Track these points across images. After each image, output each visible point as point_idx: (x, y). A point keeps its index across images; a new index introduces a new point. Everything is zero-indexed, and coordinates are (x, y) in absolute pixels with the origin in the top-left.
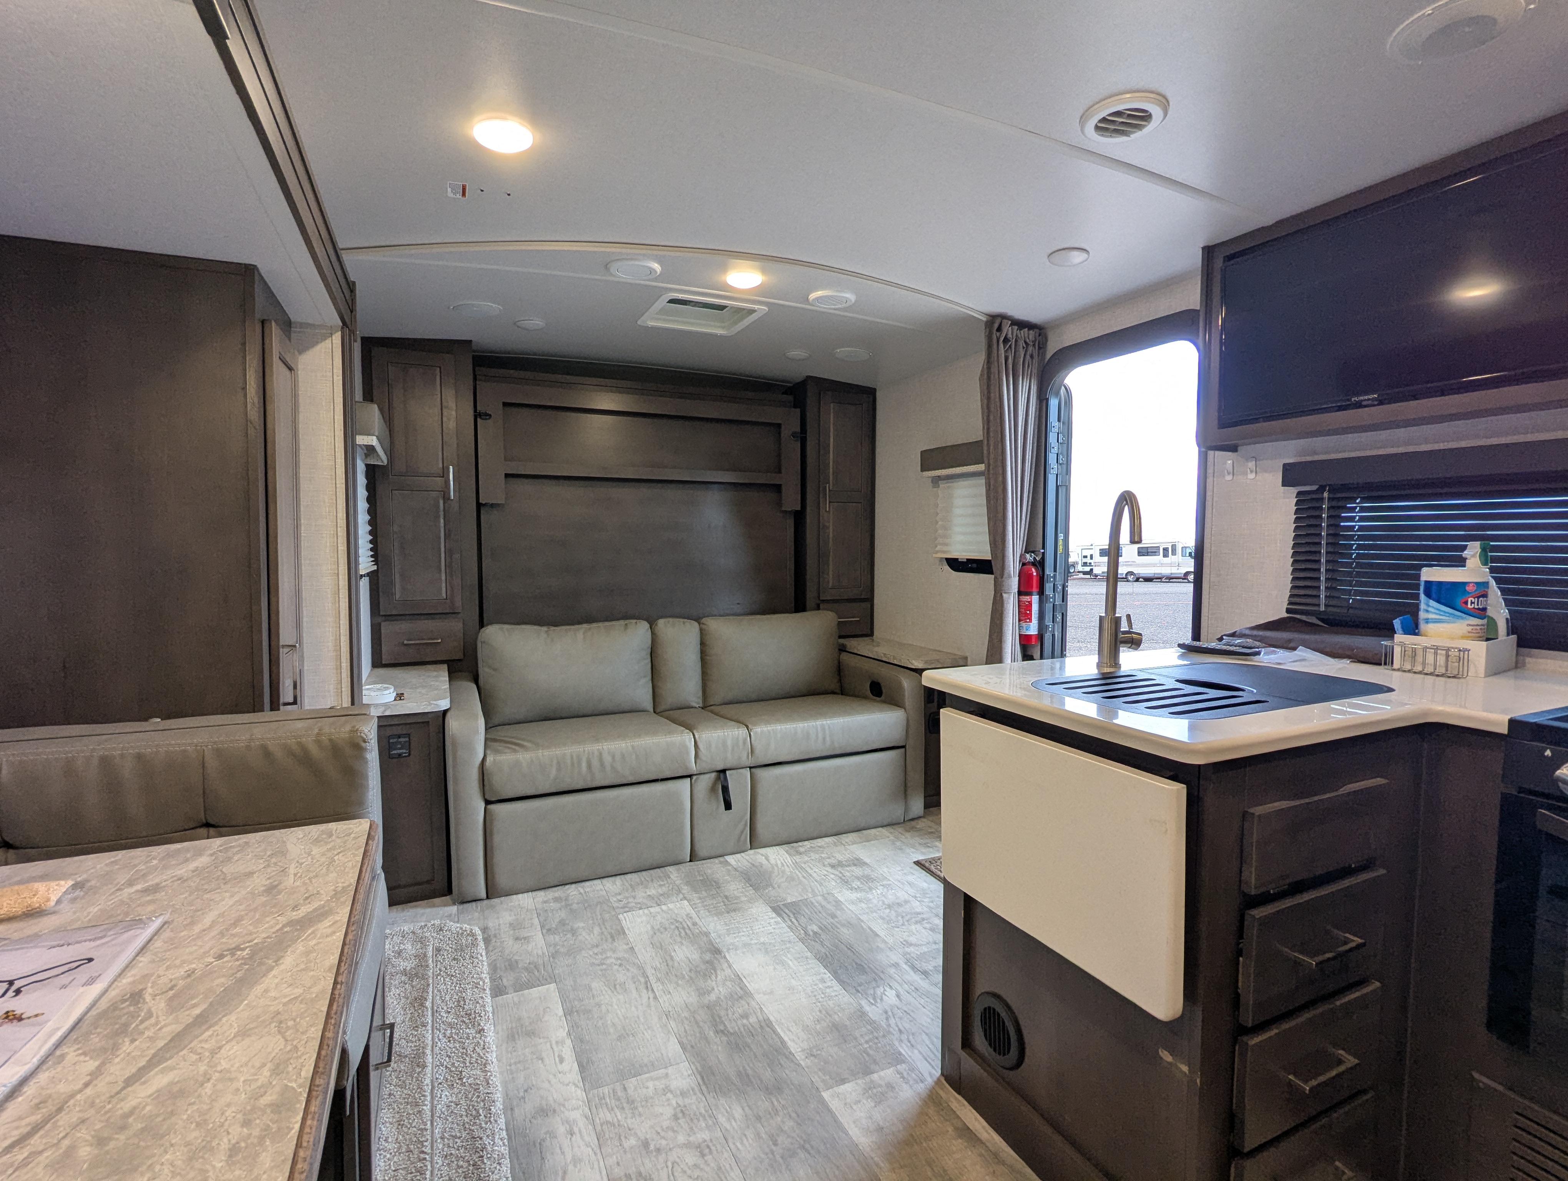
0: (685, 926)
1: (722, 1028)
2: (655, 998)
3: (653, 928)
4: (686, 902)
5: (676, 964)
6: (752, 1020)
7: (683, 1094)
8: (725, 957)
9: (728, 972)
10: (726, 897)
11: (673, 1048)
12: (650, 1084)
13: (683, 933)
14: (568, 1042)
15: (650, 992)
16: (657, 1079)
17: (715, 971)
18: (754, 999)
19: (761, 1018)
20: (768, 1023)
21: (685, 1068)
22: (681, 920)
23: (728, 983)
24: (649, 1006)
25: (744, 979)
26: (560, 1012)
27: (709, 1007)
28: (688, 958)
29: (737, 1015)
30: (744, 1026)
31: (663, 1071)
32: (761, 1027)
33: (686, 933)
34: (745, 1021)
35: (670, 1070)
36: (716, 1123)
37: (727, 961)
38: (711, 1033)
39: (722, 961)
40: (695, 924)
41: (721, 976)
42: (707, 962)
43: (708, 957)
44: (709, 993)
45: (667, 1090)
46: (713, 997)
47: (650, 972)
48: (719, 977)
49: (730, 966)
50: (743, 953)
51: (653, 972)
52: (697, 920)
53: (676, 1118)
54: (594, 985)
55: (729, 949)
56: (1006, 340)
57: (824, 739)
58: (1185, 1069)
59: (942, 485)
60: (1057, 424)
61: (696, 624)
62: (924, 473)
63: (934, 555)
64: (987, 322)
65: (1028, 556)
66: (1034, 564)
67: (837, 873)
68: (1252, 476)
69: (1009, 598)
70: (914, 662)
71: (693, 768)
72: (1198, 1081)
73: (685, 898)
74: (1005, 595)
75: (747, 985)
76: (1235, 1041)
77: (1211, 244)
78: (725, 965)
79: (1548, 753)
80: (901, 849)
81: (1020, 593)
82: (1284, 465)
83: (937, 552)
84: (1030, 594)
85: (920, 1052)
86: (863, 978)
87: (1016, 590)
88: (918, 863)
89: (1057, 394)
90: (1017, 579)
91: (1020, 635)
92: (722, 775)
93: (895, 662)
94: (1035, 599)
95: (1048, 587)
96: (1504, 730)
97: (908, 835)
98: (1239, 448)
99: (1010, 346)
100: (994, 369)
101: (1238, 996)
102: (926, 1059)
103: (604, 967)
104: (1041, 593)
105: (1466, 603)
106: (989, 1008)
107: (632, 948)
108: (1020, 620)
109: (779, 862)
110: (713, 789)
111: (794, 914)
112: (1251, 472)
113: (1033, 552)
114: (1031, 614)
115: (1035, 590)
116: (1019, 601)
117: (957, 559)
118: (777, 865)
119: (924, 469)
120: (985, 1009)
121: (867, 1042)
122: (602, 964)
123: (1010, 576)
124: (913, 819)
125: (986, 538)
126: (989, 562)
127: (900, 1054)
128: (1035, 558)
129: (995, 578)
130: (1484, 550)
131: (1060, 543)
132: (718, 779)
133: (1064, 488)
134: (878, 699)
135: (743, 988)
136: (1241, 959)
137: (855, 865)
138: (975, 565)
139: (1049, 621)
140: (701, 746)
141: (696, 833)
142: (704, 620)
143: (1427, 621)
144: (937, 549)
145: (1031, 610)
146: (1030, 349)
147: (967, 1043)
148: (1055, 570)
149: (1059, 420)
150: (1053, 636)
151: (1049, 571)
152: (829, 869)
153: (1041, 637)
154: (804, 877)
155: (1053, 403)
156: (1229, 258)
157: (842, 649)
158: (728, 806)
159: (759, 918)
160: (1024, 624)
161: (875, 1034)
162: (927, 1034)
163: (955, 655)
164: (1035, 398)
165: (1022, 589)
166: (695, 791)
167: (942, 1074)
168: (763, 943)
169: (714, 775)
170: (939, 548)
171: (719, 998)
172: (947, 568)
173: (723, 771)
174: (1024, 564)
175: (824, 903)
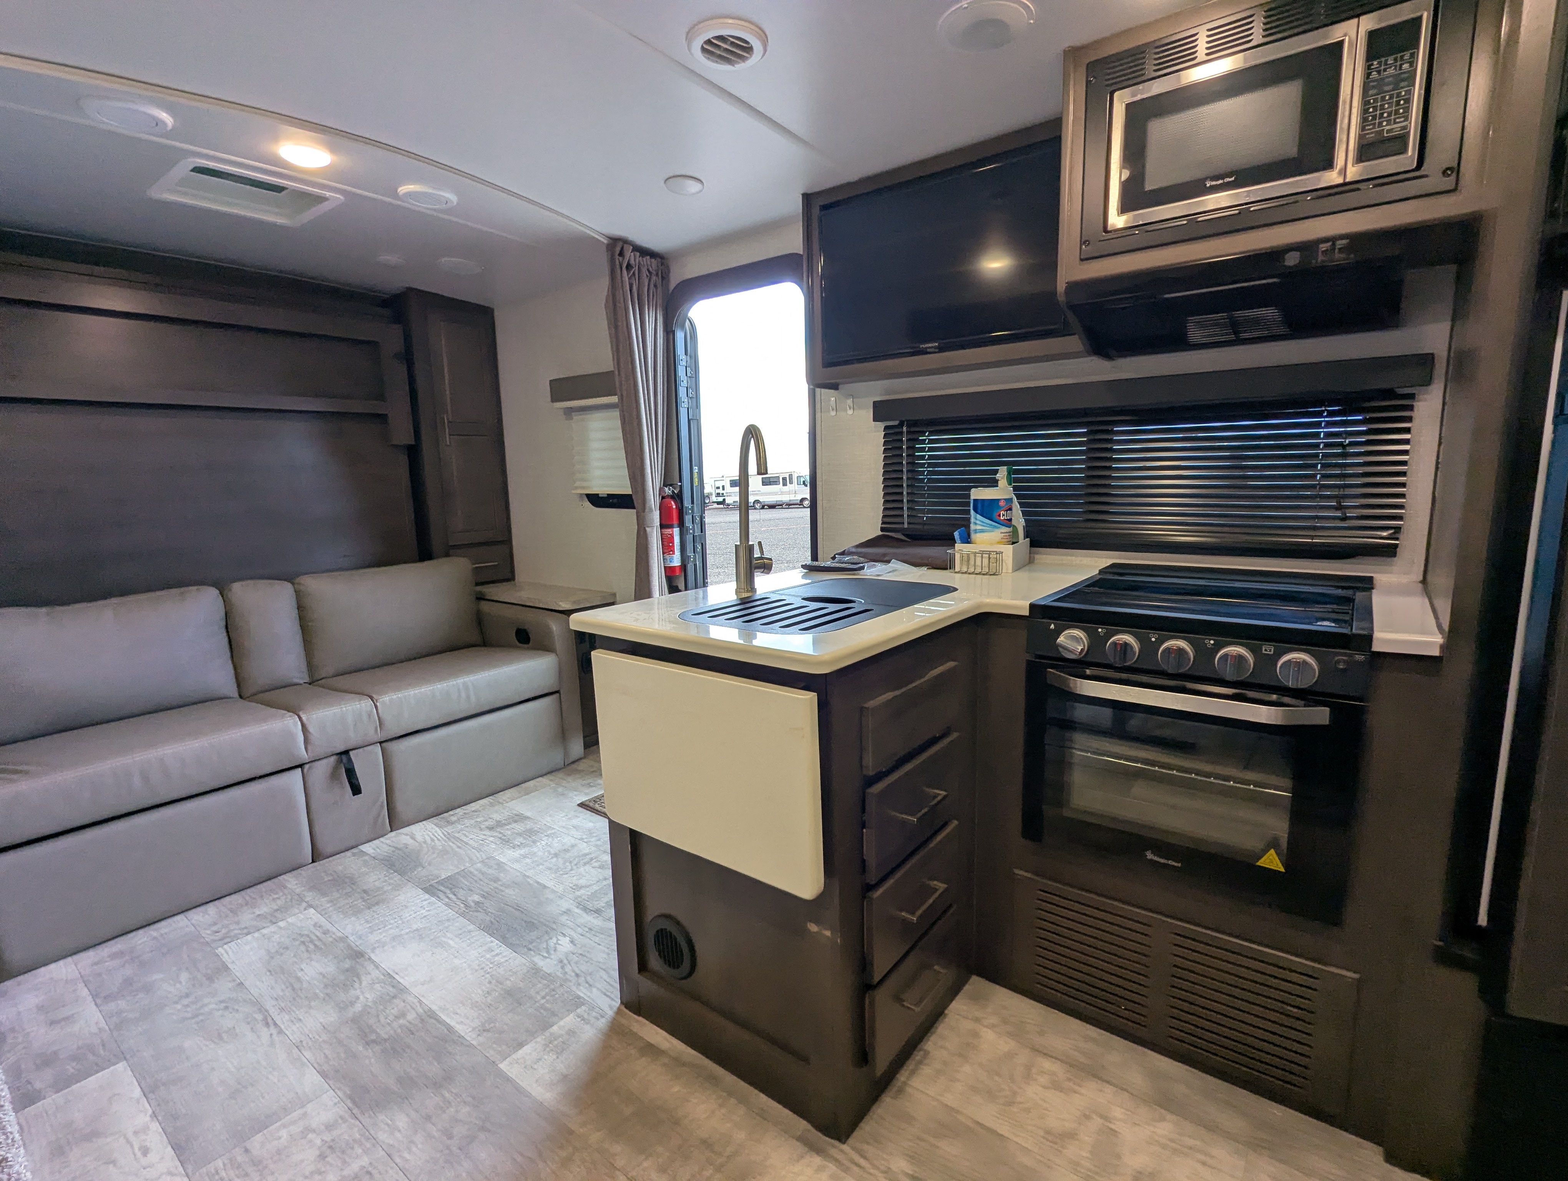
0: (314, 938)
1: (373, 1037)
2: (281, 1032)
3: (268, 952)
4: (312, 911)
5: (305, 985)
6: (411, 1016)
7: (329, 1127)
8: (370, 959)
9: (375, 973)
10: (365, 891)
11: (312, 1079)
12: (284, 1133)
13: (312, 946)
14: (155, 1126)
15: (272, 1027)
16: (294, 1123)
17: (359, 979)
18: (410, 994)
19: (421, 1011)
20: (431, 1014)
21: (329, 1097)
22: (306, 932)
23: (377, 986)
24: (272, 1044)
25: (396, 977)
26: (137, 1092)
27: (355, 1020)
28: (321, 974)
29: (391, 1018)
30: (400, 1026)
31: (300, 1111)
32: (422, 1020)
33: (315, 945)
34: (401, 1021)
35: (310, 1107)
36: (376, 1142)
37: (373, 962)
38: (360, 1048)
39: (366, 963)
40: (326, 932)
41: (366, 980)
42: (347, 970)
43: (347, 964)
44: (352, 1004)
45: (308, 1130)
46: (358, 1007)
47: (269, 1005)
48: (364, 983)
49: (377, 967)
50: (393, 947)
51: (274, 1003)
52: (329, 926)
53: (322, 1157)
54: (187, 1044)
55: (374, 949)
56: (629, 266)
57: (468, 697)
58: (828, 933)
59: (576, 417)
60: (684, 357)
61: (289, 585)
62: (555, 404)
63: (573, 492)
64: (608, 245)
65: (666, 489)
66: (672, 497)
67: (496, 834)
68: (850, 412)
69: (652, 532)
70: (561, 603)
71: (303, 754)
72: (839, 941)
73: (311, 906)
74: (648, 529)
75: (401, 981)
76: (864, 897)
77: (809, 192)
78: (370, 967)
79: (1052, 626)
80: (563, 794)
81: (662, 526)
82: (874, 403)
83: (576, 488)
84: (671, 526)
85: (598, 989)
86: (534, 935)
87: (658, 524)
88: (582, 805)
89: (683, 327)
90: (658, 512)
91: (665, 567)
92: (344, 757)
93: (541, 606)
94: (676, 531)
95: (688, 519)
96: (1026, 613)
97: (570, 779)
98: (840, 386)
99: (634, 273)
100: (619, 296)
101: (864, 861)
102: (605, 994)
103: (201, 1018)
104: (681, 525)
105: (999, 516)
106: (662, 930)
107: (241, 984)
108: (664, 553)
109: (428, 838)
110: (334, 776)
111: (451, 889)
112: (850, 408)
113: (671, 485)
114: (673, 546)
115: (675, 523)
116: (662, 534)
117: (598, 494)
118: (425, 842)
119: (554, 399)
120: (657, 932)
121: (543, 998)
122: (197, 1016)
123: (651, 510)
124: (573, 762)
125: (625, 472)
126: (629, 497)
127: (579, 997)
128: (673, 492)
129: (637, 513)
130: (1009, 473)
131: (695, 475)
132: (340, 761)
133: (695, 422)
134: (526, 646)
135: (396, 984)
136: (864, 830)
137: (516, 822)
138: (615, 501)
139: (690, 552)
140: (311, 729)
141: (317, 829)
142: (297, 580)
143: (976, 531)
144: (575, 485)
145: (673, 543)
146: (654, 278)
147: (643, 967)
148: (693, 503)
149: (686, 354)
150: (695, 565)
151: (687, 503)
152: (488, 833)
153: (684, 567)
154: (459, 847)
155: (680, 336)
156: (824, 208)
157: (480, 598)
158: (356, 790)
159: (409, 904)
160: (667, 557)
161: (552, 987)
162: (604, 970)
163: (602, 592)
164: (662, 330)
165: (664, 523)
166: (310, 783)
167: (622, 1003)
168: (417, 930)
169: (333, 759)
170: (578, 484)
171: (366, 1005)
172: (587, 504)
173: (346, 752)
174: (663, 498)
175: (485, 869)
